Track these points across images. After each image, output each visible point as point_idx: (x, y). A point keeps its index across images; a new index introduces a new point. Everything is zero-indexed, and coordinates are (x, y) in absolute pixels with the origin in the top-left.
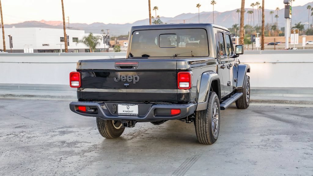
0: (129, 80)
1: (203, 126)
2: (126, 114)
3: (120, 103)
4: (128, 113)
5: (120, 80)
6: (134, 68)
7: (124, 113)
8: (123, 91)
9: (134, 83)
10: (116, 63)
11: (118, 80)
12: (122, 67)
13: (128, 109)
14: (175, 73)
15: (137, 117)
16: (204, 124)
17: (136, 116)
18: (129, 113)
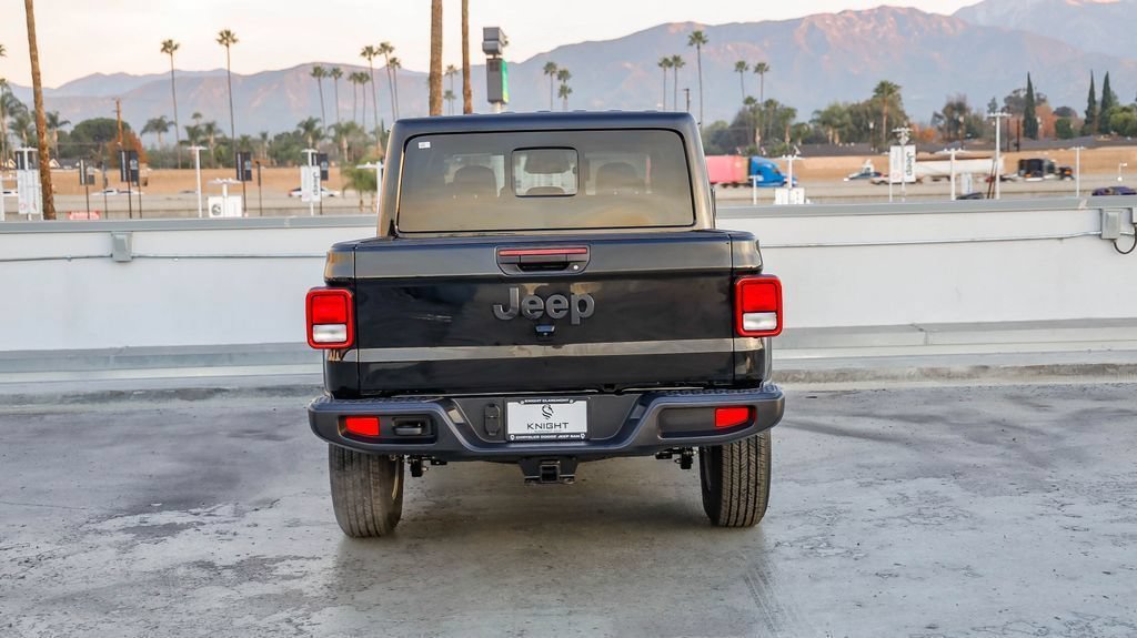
0: (557, 311)
1: (749, 464)
2: (540, 435)
3: (518, 398)
4: (545, 430)
5: (520, 313)
6: (576, 267)
7: (531, 431)
8: (530, 353)
9: (576, 320)
10: (502, 253)
11: (509, 315)
12: (523, 266)
13: (547, 415)
14: (725, 279)
15: (583, 444)
16: (753, 458)
17: (579, 440)
18: (553, 431)
